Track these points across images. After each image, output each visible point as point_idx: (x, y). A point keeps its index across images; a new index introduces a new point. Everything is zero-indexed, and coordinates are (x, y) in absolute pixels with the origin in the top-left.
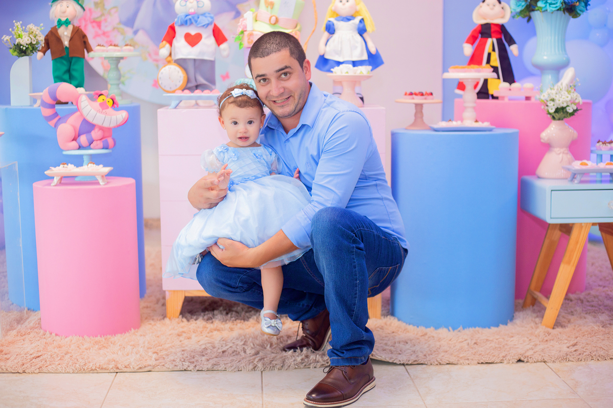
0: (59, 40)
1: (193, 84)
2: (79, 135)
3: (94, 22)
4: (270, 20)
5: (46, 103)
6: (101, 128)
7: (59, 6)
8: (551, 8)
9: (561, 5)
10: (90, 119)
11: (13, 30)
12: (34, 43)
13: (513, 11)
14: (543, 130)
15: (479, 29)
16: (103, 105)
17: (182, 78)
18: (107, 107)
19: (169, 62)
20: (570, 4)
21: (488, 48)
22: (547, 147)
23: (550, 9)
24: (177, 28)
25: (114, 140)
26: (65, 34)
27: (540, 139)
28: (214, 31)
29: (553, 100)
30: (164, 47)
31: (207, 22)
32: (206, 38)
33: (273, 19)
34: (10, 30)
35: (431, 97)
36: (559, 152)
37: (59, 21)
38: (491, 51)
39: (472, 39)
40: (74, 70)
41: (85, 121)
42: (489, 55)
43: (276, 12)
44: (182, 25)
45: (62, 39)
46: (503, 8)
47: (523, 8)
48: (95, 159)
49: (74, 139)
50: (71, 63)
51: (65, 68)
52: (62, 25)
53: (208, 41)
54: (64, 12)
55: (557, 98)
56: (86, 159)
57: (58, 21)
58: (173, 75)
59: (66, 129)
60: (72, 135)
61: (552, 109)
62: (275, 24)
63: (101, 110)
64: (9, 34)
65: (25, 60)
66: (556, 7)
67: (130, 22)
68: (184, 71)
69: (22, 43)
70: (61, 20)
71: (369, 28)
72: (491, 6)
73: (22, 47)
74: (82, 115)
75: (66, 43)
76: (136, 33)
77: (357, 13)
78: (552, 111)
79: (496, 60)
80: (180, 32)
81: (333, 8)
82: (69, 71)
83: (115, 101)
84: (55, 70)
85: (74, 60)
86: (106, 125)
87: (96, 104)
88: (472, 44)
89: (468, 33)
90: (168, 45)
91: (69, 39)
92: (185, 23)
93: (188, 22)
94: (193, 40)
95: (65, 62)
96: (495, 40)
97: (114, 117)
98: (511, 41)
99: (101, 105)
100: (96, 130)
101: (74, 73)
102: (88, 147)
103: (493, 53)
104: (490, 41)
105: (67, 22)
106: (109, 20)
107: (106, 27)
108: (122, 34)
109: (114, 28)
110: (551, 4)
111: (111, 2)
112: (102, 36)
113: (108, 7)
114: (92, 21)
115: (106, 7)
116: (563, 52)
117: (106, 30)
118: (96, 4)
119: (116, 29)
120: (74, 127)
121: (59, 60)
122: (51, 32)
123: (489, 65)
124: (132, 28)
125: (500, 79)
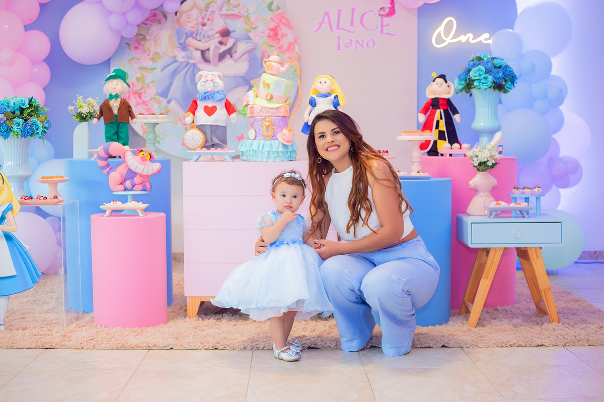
0: (110, 109)
1: (210, 143)
2: (125, 181)
3: (136, 93)
4: (267, 97)
5: (101, 157)
6: (141, 176)
7: (110, 84)
9: (491, 84)
10: (133, 168)
11: (76, 102)
12: (92, 112)
13: (456, 88)
15: (430, 102)
16: (143, 159)
17: (202, 139)
18: (146, 160)
19: (192, 127)
20: (499, 83)
21: (437, 117)
22: (475, 191)
23: (483, 87)
24: (199, 102)
25: (150, 184)
26: (115, 105)
27: (469, 185)
28: (225, 104)
29: (477, 156)
30: (188, 116)
31: (221, 98)
32: (220, 109)
33: (269, 96)
34: (74, 101)
35: (387, 154)
36: (482, 196)
37: (111, 95)
38: (439, 119)
39: (425, 110)
40: (121, 132)
41: (130, 170)
42: (438, 122)
43: (271, 91)
44: (202, 100)
45: (113, 109)
46: (448, 86)
47: (464, 86)
48: (136, 198)
49: (122, 183)
50: (119, 127)
51: (114, 131)
52: (112, 98)
53: (221, 112)
54: (115, 89)
55: (479, 154)
56: (129, 198)
57: (110, 95)
58: (196, 137)
59: (115, 176)
60: (120, 181)
61: (476, 163)
62: (270, 99)
63: (141, 162)
64: (73, 105)
65: (85, 124)
66: (487, 85)
67: (165, 94)
68: (204, 135)
69: (83, 112)
71: (341, 103)
72: (439, 85)
73: (82, 115)
74: (127, 165)
75: (116, 112)
76: (169, 102)
77: (332, 90)
79: (443, 126)
80: (201, 105)
81: (315, 87)
82: (117, 133)
83: (151, 156)
84: (107, 132)
85: (121, 124)
86: (145, 173)
87: (138, 158)
88: (425, 114)
90: (191, 115)
91: (117, 109)
92: (204, 98)
93: (207, 98)
94: (210, 111)
95: (114, 126)
96: (442, 111)
97: (151, 168)
98: (455, 111)
99: (142, 158)
100: (138, 177)
101: (121, 135)
102: (132, 189)
103: (441, 121)
104: (438, 111)
105: (117, 96)
106: (148, 92)
107: (146, 98)
108: (158, 103)
109: (152, 98)
110: (483, 83)
111: (149, 77)
112: (142, 105)
113: (147, 82)
114: (134, 92)
115: (146, 81)
116: (496, 120)
117: (145, 100)
118: (138, 79)
119: (153, 99)
120: (121, 175)
121: (110, 124)
122: (104, 103)
123: (437, 131)
124: (166, 98)
125: (445, 140)
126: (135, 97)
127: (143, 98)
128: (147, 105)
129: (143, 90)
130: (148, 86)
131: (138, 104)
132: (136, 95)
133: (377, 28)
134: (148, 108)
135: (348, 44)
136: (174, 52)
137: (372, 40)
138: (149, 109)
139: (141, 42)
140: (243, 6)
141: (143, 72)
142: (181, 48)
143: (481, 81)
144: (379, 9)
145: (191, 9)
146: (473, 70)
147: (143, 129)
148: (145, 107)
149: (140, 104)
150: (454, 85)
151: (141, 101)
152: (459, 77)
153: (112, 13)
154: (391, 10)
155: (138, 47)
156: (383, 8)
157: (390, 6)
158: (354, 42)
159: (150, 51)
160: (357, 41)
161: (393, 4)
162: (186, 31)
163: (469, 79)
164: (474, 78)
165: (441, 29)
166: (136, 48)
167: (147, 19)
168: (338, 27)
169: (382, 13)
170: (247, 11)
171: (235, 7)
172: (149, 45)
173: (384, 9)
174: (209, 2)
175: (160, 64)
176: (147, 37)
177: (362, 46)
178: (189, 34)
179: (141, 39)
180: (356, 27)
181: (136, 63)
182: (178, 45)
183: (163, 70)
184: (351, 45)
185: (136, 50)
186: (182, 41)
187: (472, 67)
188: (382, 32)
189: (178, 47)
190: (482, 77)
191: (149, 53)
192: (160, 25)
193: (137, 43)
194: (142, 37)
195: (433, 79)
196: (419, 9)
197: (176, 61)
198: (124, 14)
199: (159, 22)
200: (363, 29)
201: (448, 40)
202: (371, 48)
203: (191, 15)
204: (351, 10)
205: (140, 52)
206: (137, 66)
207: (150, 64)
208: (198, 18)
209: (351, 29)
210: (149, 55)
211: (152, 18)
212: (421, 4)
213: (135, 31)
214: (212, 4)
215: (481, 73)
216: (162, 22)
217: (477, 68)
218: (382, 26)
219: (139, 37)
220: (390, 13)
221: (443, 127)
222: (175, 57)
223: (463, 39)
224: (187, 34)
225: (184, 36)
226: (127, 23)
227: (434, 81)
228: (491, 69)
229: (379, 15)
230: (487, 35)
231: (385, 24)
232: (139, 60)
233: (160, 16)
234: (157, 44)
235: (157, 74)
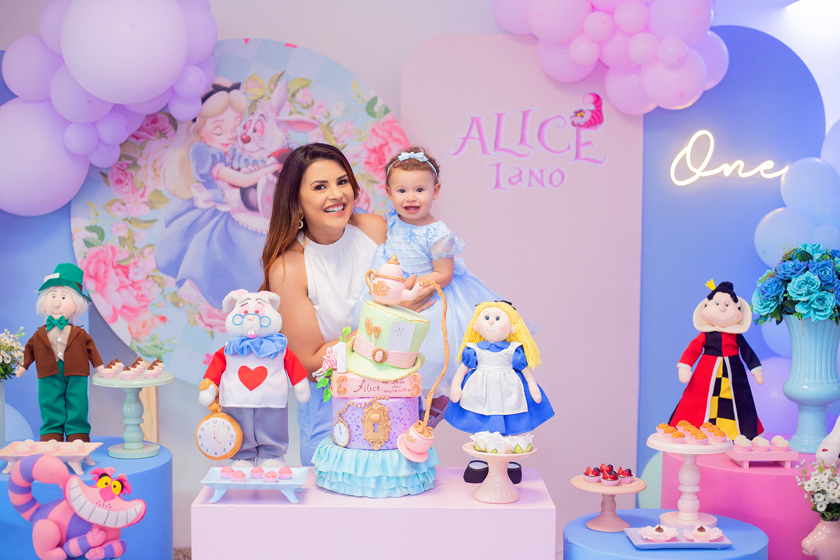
0: (49, 350)
1: (251, 445)
2: (68, 539)
3: (118, 266)
4: (374, 355)
5: (17, 486)
6: (102, 528)
7: (50, 296)
8: (817, 317)
9: (833, 312)
10: (83, 515)
12: (8, 362)
13: (755, 313)
14: (806, 535)
15: (702, 340)
16: (106, 494)
19: (216, 411)
21: (717, 371)
23: (815, 318)
24: (228, 358)
25: (123, 543)
26: (59, 340)
28: (285, 360)
29: (823, 492)
30: (206, 388)
31: (275, 351)
32: (273, 374)
33: (379, 355)
38: (720, 376)
39: (689, 357)
40: (72, 394)
41: (76, 517)
42: (718, 381)
43: (383, 343)
44: (235, 354)
45: (54, 348)
46: (739, 308)
47: (772, 311)
49: (60, 545)
50: (67, 383)
51: (58, 392)
52: (54, 326)
53: (277, 378)
55: (830, 489)
57: (48, 320)
59: (46, 529)
60: (57, 539)
61: (821, 506)
62: (382, 361)
63: (102, 501)
66: (825, 316)
67: (172, 268)
68: (237, 426)
70: (53, 319)
71: (531, 363)
72: (722, 306)
74: (71, 508)
75: (60, 355)
76: (180, 284)
77: (512, 334)
78: (822, 509)
79: (729, 389)
80: (233, 364)
82: (64, 395)
83: (125, 483)
84: (43, 394)
85: (71, 380)
86: (110, 524)
87: (95, 492)
88: (691, 365)
89: (685, 345)
90: (213, 386)
91: (64, 348)
92: (240, 352)
93: (246, 350)
94: (252, 379)
95: (57, 382)
96: (727, 359)
97: (122, 513)
98: (754, 362)
99: (103, 492)
100: (95, 531)
101: (72, 400)
103: (724, 380)
104: (719, 360)
106: (141, 264)
107: (136, 275)
108: (159, 285)
109: (148, 277)
110: (816, 310)
111: (144, 237)
112: (130, 288)
113: (139, 245)
114: (115, 264)
115: (136, 245)
116: (834, 380)
117: (135, 280)
118: (122, 240)
119: (151, 278)
121: (49, 379)
122: (37, 335)
123: (716, 398)
124: (176, 277)
125: (734, 419)
126: (117, 274)
127: (131, 276)
128: (139, 289)
129: (132, 261)
130: (142, 254)
131: (122, 287)
132: (119, 270)
133: (569, 148)
134: (140, 294)
135: (515, 177)
136: (190, 189)
137: (559, 170)
138: (142, 296)
139: (129, 171)
140: (320, 107)
141: (133, 227)
142: (203, 184)
143: (812, 305)
144: (572, 114)
145: (223, 111)
146: (796, 281)
147: (131, 333)
148: (135, 292)
149: (125, 287)
151: (127, 282)
152: (763, 293)
153: (70, 123)
154: (594, 115)
155: (123, 180)
156: (581, 111)
157: (593, 107)
158: (526, 175)
159: (145, 188)
160: (531, 173)
161: (598, 104)
162: (214, 151)
163: (785, 299)
164: (795, 297)
165: (687, 150)
166: (120, 182)
167: (140, 129)
168: (496, 147)
169: (579, 120)
170: (329, 114)
171: (304, 108)
172: (145, 177)
173: (582, 113)
174: (256, 98)
175: (163, 212)
176: (139, 162)
177: (541, 183)
178: (218, 157)
179: (128, 165)
180: (530, 147)
181: (119, 209)
182: (198, 178)
183: (168, 224)
184: (520, 179)
185: (119, 186)
186: (205, 170)
187: (792, 274)
188: (578, 156)
189: (198, 182)
190: (814, 296)
191: (144, 192)
192: (163, 140)
193: (120, 172)
194: (130, 162)
195: (709, 293)
196: (646, 116)
197: (193, 208)
198: (94, 124)
199: (163, 133)
200: (543, 150)
201: (699, 173)
202: (557, 186)
203: (222, 121)
204: (521, 116)
205: (125, 189)
206: (121, 215)
207: (144, 213)
208: (236, 126)
209: (522, 149)
210: (142, 196)
211: (150, 127)
212: (652, 107)
213: (117, 153)
214: (262, 101)
215: (812, 289)
216: (167, 135)
217: (802, 278)
218: (578, 144)
219: (125, 161)
220: (593, 121)
221: (727, 392)
222: (192, 200)
223: (727, 169)
224: (214, 156)
226: (100, 141)
227: (710, 297)
228: (831, 281)
229: (573, 124)
230: (769, 164)
231: (583, 141)
232: (124, 204)
233: (164, 122)
234: (158, 175)
235: (160, 227)
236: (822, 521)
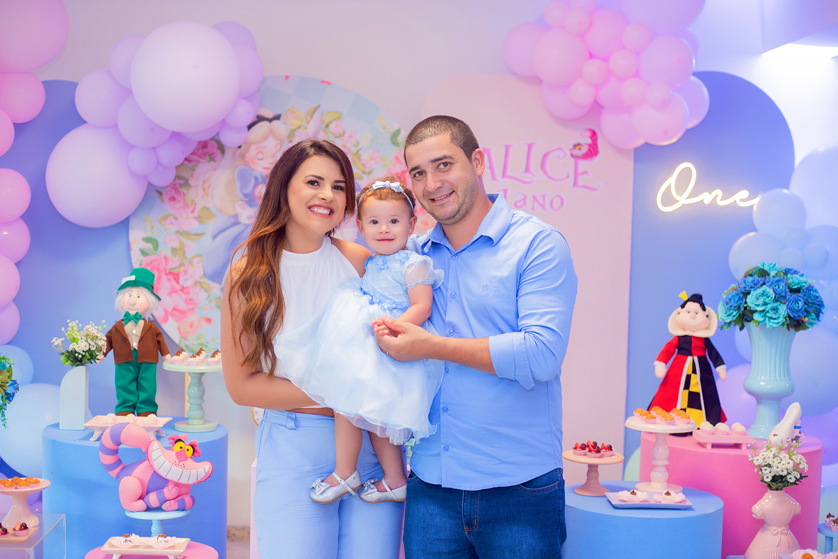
0: (125, 340)
2: (148, 493)
3: (170, 273)
5: (108, 449)
6: (177, 485)
7: (127, 295)
8: (771, 324)
9: (784, 320)
10: (162, 473)
11: (67, 331)
12: (93, 349)
13: (721, 320)
14: (755, 502)
15: (675, 342)
16: (181, 456)
18: (186, 458)
20: (797, 318)
21: (687, 369)
22: (760, 524)
23: (770, 324)
25: (192, 497)
26: (134, 332)
27: (751, 513)
29: (769, 466)
34: (63, 329)
36: (776, 532)
37: (127, 315)
38: (690, 372)
39: (665, 356)
40: (143, 379)
41: (156, 475)
42: (688, 377)
45: (130, 339)
46: (707, 316)
47: (735, 318)
49: (141, 498)
50: (139, 369)
51: (131, 376)
52: (130, 320)
54: (135, 304)
55: (775, 463)
57: (125, 315)
59: (130, 484)
60: (139, 493)
61: (767, 478)
63: (178, 462)
64: (60, 335)
65: (81, 370)
66: (778, 323)
69: (78, 350)
70: (129, 314)
72: (692, 314)
73: (77, 355)
74: (152, 466)
75: (135, 345)
78: (768, 480)
79: (697, 384)
82: (136, 379)
83: (196, 448)
84: (118, 377)
85: (143, 366)
86: (183, 481)
87: (172, 454)
88: (666, 362)
89: (661, 346)
91: (138, 339)
95: (131, 368)
96: (696, 359)
97: (194, 472)
98: (718, 361)
99: (178, 454)
100: (170, 486)
101: (143, 383)
102: (159, 509)
103: (693, 376)
104: (689, 359)
105: (137, 317)
106: (190, 272)
107: (186, 281)
108: (206, 291)
109: (196, 283)
110: (770, 318)
111: (193, 248)
112: (180, 292)
113: (189, 255)
114: (167, 272)
115: (186, 255)
116: (787, 378)
117: (185, 285)
118: (174, 250)
119: (198, 284)
120: (141, 481)
121: (124, 365)
122: (115, 327)
123: (687, 391)
124: (220, 283)
125: (700, 409)
126: (169, 280)
127: (181, 282)
128: (188, 293)
129: (182, 269)
130: (191, 262)
131: (173, 291)
132: (171, 277)
133: (568, 177)
134: (189, 297)
135: (520, 201)
136: (234, 207)
137: (559, 196)
138: (191, 300)
139: (182, 190)
140: (350, 137)
141: (184, 239)
142: (246, 202)
143: (767, 314)
144: (571, 147)
145: (265, 138)
146: (754, 294)
147: (180, 332)
148: (184, 296)
149: (175, 292)
150: (717, 313)
151: (177, 287)
152: (727, 303)
153: (132, 147)
154: (591, 149)
155: (176, 197)
156: (579, 144)
157: (589, 141)
158: (529, 200)
159: (195, 205)
160: (535, 198)
161: (594, 138)
162: (256, 174)
163: (745, 308)
164: (753, 307)
165: (672, 181)
166: (173, 199)
167: (193, 153)
168: (504, 174)
169: (577, 152)
170: (358, 143)
171: (336, 137)
172: (194, 194)
173: (580, 147)
174: (294, 128)
175: (211, 226)
176: (191, 182)
177: (543, 207)
178: (260, 179)
179: (180, 184)
180: (533, 175)
181: (172, 223)
182: (242, 197)
183: (215, 237)
184: (525, 204)
185: (172, 203)
186: (248, 190)
187: (751, 287)
188: (576, 184)
189: (242, 200)
190: (769, 307)
191: (194, 208)
192: (212, 163)
193: (173, 190)
194: (182, 182)
195: (682, 303)
196: (637, 150)
197: (237, 223)
198: (154, 148)
199: (212, 157)
200: (545, 177)
201: (683, 200)
202: (557, 210)
203: (264, 147)
204: (526, 148)
205: (178, 205)
206: (173, 228)
207: (194, 226)
208: (276, 152)
209: (527, 177)
210: (193, 211)
211: (200, 151)
212: (641, 142)
213: (173, 174)
214: (300, 130)
215: (767, 300)
216: (216, 158)
217: (760, 291)
218: (576, 174)
219: (178, 181)
220: (589, 153)
221: (696, 386)
222: (236, 216)
223: (706, 198)
224: (256, 178)
225: (252, 182)
226: (159, 163)
227: (683, 306)
228: (784, 294)
229: (572, 155)
230: (744, 194)
231: (580, 170)
232: (176, 219)
233: (213, 148)
234: (207, 194)
235: (207, 241)
236: (769, 491)
